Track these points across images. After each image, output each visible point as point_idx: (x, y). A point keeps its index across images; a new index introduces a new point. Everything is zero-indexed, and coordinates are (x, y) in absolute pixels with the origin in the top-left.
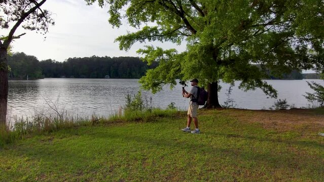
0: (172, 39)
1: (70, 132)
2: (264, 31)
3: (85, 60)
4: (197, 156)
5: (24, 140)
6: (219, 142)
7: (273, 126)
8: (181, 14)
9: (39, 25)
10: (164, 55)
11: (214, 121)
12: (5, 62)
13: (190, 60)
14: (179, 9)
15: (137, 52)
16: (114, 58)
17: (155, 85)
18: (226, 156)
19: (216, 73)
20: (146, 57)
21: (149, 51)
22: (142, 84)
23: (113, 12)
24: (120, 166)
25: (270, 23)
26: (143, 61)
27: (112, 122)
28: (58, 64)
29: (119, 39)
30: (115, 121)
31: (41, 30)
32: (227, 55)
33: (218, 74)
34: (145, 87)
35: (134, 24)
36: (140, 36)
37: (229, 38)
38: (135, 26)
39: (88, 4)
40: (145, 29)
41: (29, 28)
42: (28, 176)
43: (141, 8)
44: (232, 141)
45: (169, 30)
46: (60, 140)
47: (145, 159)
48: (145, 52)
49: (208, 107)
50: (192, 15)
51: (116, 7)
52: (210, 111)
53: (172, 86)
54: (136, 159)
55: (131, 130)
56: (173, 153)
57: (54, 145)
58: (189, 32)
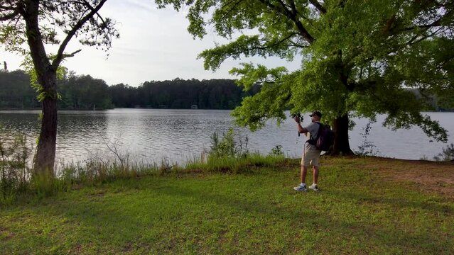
0: (278, 53)
1: (130, 183)
2: (426, 36)
3: (166, 84)
4: (304, 233)
5: (70, 192)
6: (342, 210)
7: (437, 188)
8: (293, 15)
9: (100, 38)
10: (269, 76)
11: (338, 176)
12: (53, 88)
13: (304, 84)
14: (290, 9)
15: (230, 72)
16: (204, 81)
17: (254, 119)
18: (351, 236)
19: (343, 103)
20: (242, 80)
21: (248, 69)
22: (235, 118)
23: (193, 17)
24: (185, 240)
25: (436, 24)
26: (238, 85)
27: (189, 173)
28: (131, 90)
29: (205, 54)
30: (194, 171)
31: (103, 46)
32: (366, 75)
33: (347, 104)
34: (239, 122)
35: (224, 32)
36: (233, 50)
37: (366, 48)
38: (224, 36)
39: (160, 7)
40: (241, 39)
41: (87, 43)
42: (59, 245)
43: (234, 10)
44: (364, 209)
45: (275, 40)
46: (113, 195)
47: (223, 232)
48: (241, 72)
49: (333, 153)
50: (310, 17)
51: (198, 9)
52: (334, 160)
53: (279, 122)
54: (210, 231)
55: (211, 185)
56: (266, 225)
57: (103, 202)
58: (305, 42)
